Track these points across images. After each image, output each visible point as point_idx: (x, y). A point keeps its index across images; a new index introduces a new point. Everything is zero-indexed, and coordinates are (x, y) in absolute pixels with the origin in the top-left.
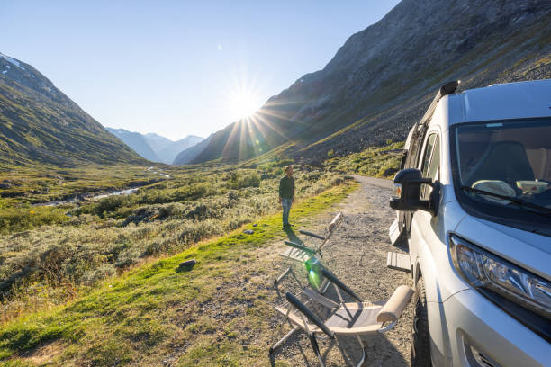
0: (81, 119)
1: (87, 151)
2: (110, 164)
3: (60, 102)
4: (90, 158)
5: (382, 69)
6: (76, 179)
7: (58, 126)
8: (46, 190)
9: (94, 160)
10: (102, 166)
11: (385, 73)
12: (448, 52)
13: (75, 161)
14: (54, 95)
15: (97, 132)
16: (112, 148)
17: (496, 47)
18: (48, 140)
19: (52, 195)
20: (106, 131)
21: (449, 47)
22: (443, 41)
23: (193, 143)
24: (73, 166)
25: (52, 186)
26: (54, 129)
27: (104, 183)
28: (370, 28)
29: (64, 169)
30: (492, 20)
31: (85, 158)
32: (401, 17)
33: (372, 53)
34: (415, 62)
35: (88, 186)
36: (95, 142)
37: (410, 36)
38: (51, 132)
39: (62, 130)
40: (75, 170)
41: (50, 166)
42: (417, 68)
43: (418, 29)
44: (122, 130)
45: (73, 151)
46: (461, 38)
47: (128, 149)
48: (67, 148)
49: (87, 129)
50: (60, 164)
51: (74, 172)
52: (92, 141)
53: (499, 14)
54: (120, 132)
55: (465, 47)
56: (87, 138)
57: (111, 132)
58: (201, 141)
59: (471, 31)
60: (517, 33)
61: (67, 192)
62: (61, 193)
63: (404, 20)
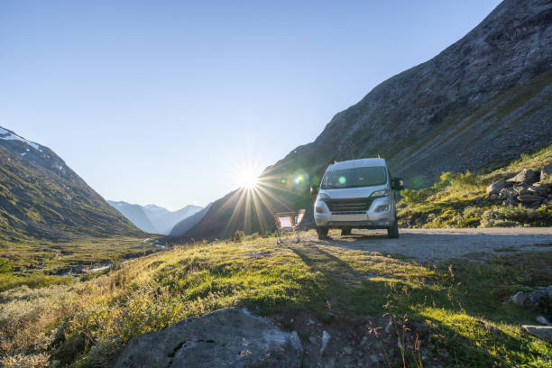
0: (85, 193)
1: (86, 224)
2: (106, 237)
3: (68, 179)
4: (87, 232)
5: (366, 140)
6: (72, 253)
7: (60, 201)
8: (41, 264)
9: (90, 233)
10: (98, 240)
11: (370, 143)
12: (423, 124)
13: (71, 235)
14: (64, 172)
15: (97, 205)
16: (110, 220)
17: (461, 119)
18: (49, 214)
19: (47, 269)
20: (106, 204)
21: (422, 120)
22: (416, 117)
23: (191, 213)
24: (68, 240)
25: (48, 260)
26: (57, 205)
27: (100, 255)
28: (351, 109)
29: (59, 244)
30: (453, 100)
31: (80, 231)
32: (377, 99)
33: (356, 127)
34: (395, 134)
35: (84, 259)
36: (94, 215)
37: (387, 113)
38: (53, 207)
39: (64, 205)
40: (70, 244)
41: (44, 241)
42: (397, 138)
43: (393, 107)
44: (122, 202)
45: (72, 224)
46: (431, 114)
47: (126, 221)
48: (66, 222)
49: (89, 203)
50: (55, 240)
51: (68, 246)
52: (91, 214)
53: (457, 95)
54: (120, 205)
55: (436, 120)
56: (87, 212)
57: (111, 204)
58: (200, 210)
59: (438, 108)
60: (477, 109)
61: (62, 266)
62: (56, 267)
63: (380, 100)
